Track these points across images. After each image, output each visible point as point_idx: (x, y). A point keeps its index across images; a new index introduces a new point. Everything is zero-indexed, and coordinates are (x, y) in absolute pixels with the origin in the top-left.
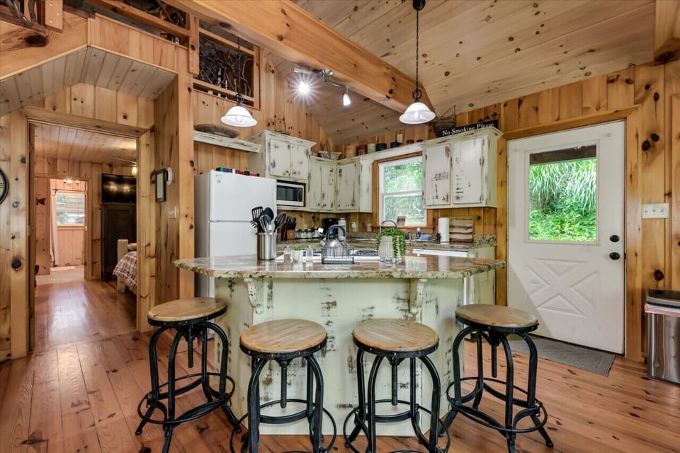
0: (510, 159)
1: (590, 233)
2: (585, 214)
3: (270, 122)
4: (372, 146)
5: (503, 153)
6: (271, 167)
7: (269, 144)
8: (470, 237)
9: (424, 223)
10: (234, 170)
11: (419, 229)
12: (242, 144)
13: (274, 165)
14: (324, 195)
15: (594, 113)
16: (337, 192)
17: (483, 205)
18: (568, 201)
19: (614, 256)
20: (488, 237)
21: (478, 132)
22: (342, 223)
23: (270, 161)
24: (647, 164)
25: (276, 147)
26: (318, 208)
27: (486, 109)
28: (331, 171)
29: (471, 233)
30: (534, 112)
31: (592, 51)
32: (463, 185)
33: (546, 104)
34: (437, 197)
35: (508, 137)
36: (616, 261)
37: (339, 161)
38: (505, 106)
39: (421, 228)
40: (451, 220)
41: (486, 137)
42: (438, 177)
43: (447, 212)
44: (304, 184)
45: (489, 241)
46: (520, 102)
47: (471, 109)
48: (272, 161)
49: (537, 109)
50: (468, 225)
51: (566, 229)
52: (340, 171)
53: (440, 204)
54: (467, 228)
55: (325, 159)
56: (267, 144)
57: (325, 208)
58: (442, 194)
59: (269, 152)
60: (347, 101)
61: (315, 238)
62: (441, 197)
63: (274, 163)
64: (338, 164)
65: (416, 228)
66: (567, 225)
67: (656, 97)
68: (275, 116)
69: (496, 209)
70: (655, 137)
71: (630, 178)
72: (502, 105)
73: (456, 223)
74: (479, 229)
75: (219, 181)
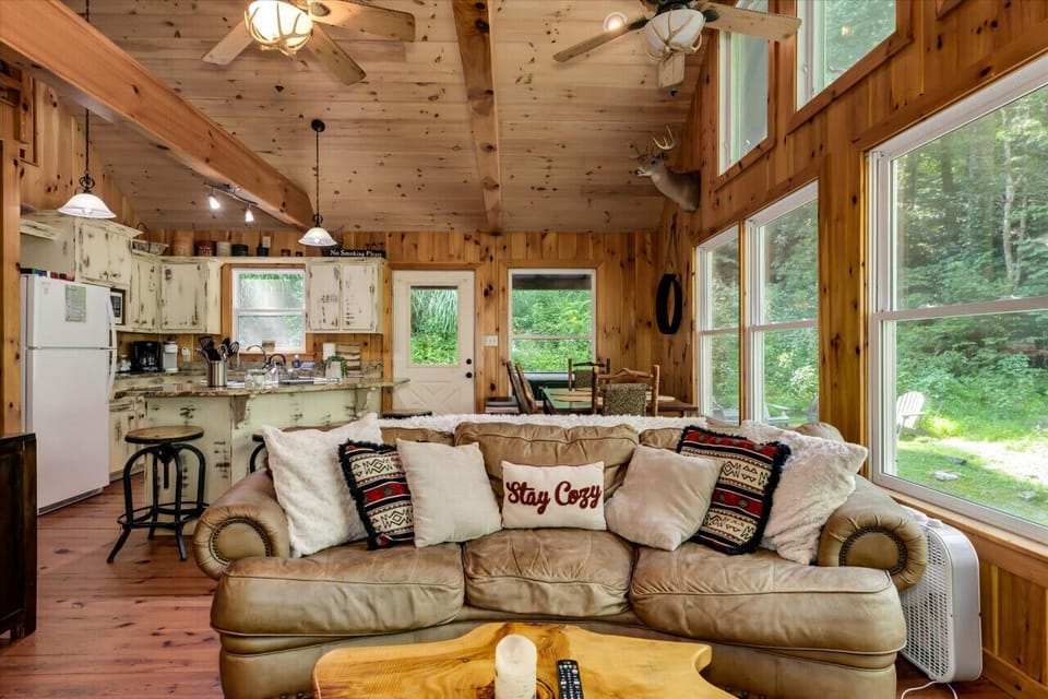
0: (395, 288)
1: (451, 359)
2: (446, 337)
3: (51, 185)
4: (224, 246)
5: (388, 281)
6: (83, 266)
7: (80, 232)
8: (357, 364)
9: (302, 349)
10: (49, 273)
11: (297, 356)
12: (35, 227)
13: (87, 263)
14: (142, 307)
15: (456, 261)
16: (160, 303)
17: (373, 332)
18: (430, 321)
19: (469, 375)
20: (375, 363)
21: (369, 260)
22: (172, 348)
23: (82, 257)
24: (487, 306)
25: (90, 236)
26: (136, 326)
27: (372, 234)
28: (152, 271)
29: (358, 360)
30: (413, 248)
31: (455, 214)
32: (354, 311)
33: (424, 244)
34: (324, 321)
35: (394, 267)
36: (470, 380)
37: (164, 258)
38: (390, 236)
39: (300, 355)
40: (337, 346)
41: (375, 266)
42: (326, 299)
43: (331, 338)
44: (123, 292)
45: (376, 367)
46: (403, 236)
47: (356, 230)
48: (85, 258)
49: (416, 246)
50: (356, 351)
51: (429, 354)
52: (168, 272)
53: (328, 328)
54: (354, 355)
55: (141, 252)
56: (77, 231)
57: (145, 326)
58: (330, 318)
59: (81, 242)
60: (249, 217)
61: (123, 372)
62: (329, 321)
63: (88, 260)
64: (163, 261)
65: (294, 355)
66: (430, 350)
67: (491, 259)
68: (59, 177)
69: (382, 336)
70: (491, 288)
71: (477, 315)
72: (387, 235)
73: (341, 349)
74: (366, 356)
75: (46, 291)
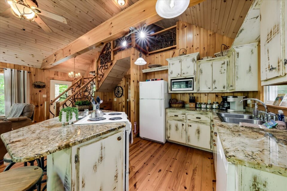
6: (170, 74)
7: (170, 64)
14: (215, 82)
25: (173, 64)
26: (209, 90)
44: (193, 78)
55: (219, 57)
57: (216, 89)
59: (170, 67)
63: (172, 72)
68: (187, 47)
